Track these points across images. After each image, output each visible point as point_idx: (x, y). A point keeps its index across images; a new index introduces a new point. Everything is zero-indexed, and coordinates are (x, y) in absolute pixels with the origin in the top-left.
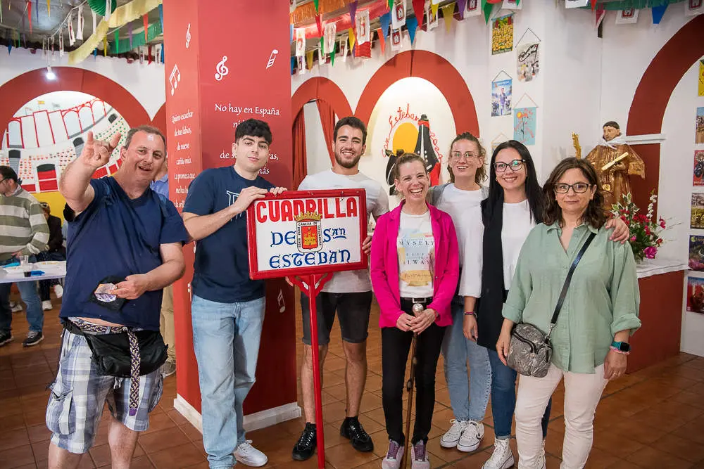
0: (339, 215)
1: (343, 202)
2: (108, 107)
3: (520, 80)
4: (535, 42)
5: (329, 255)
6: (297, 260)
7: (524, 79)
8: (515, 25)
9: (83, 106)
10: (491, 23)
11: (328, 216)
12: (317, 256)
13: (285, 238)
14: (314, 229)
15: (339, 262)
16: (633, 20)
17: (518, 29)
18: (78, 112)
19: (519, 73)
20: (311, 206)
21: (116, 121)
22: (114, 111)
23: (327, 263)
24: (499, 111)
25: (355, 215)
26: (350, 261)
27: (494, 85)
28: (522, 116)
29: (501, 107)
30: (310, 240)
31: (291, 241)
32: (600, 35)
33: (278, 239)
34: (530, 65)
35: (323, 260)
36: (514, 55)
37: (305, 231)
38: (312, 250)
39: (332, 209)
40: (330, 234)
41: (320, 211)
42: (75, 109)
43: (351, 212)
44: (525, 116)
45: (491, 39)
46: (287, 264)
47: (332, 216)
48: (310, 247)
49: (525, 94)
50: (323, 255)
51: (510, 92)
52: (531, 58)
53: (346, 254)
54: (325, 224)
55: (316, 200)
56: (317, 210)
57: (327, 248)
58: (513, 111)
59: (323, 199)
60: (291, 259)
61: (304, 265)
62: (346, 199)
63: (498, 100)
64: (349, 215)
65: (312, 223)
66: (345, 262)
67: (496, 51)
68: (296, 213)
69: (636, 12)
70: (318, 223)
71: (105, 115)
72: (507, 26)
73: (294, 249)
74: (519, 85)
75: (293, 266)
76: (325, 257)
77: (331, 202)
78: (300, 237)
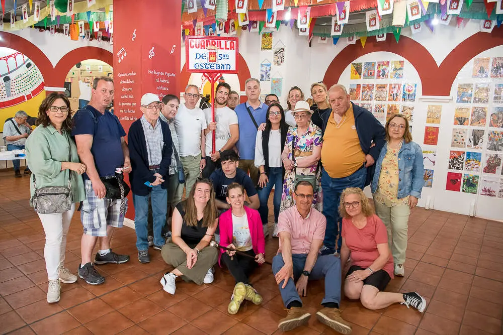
0: (226, 48)
1: (228, 42)
2: (26, 58)
3: (275, 64)
4: (283, 47)
5: (221, 66)
6: (206, 66)
7: (277, 64)
8: (273, 37)
9: (10, 56)
10: (261, 34)
11: (221, 48)
12: (215, 65)
13: (201, 56)
14: (215, 54)
15: (225, 69)
16: (325, 42)
17: (274, 39)
18: (7, 60)
19: (274, 61)
20: (214, 43)
21: (31, 67)
22: (30, 61)
23: (220, 69)
24: (264, 78)
25: (234, 49)
26: (230, 70)
27: (262, 65)
28: (275, 82)
29: (265, 77)
30: (212, 58)
31: (204, 57)
32: (310, 46)
33: (198, 56)
34: (280, 58)
35: (218, 68)
36: (272, 52)
37: (210, 54)
38: (213, 63)
39: (223, 46)
40: (222, 56)
41: (218, 46)
42: (5, 58)
43: (232, 48)
44: (277, 82)
45: (261, 43)
46: (202, 67)
47: (223, 49)
48: (213, 61)
49: (277, 72)
50: (218, 66)
51: (270, 70)
52: (281, 54)
53: (228, 66)
54: (219, 52)
55: (216, 41)
56: (216, 45)
57: (220, 62)
58: (271, 79)
59: (219, 41)
60: (204, 66)
61: (210, 69)
62: (230, 41)
63: (264, 73)
64: (231, 49)
65: (214, 51)
66: (228, 70)
67: (263, 49)
68: (207, 46)
69: (327, 38)
70: (217, 51)
71: (24, 63)
72: (269, 37)
73: (206, 61)
74: (274, 67)
75: (204, 69)
76: (219, 66)
77: (223, 42)
78: (208, 56)
